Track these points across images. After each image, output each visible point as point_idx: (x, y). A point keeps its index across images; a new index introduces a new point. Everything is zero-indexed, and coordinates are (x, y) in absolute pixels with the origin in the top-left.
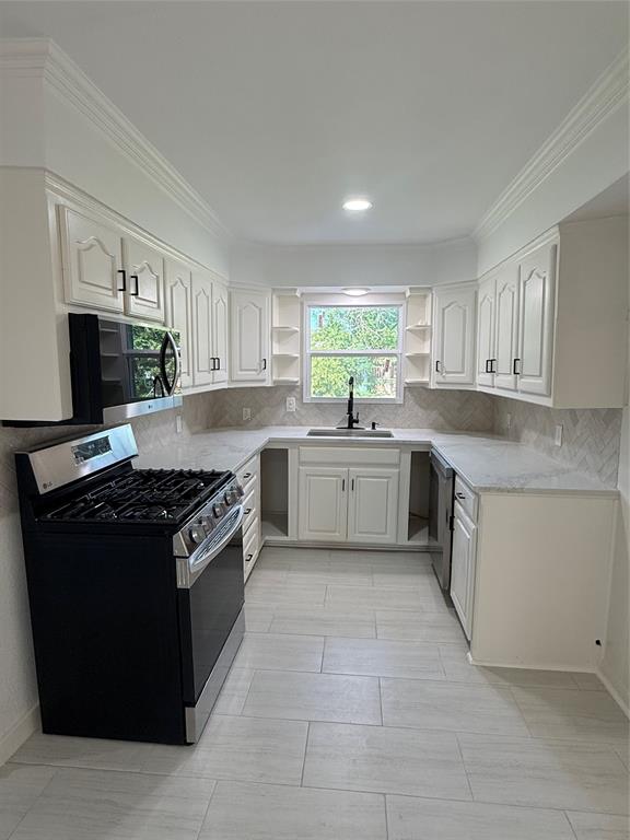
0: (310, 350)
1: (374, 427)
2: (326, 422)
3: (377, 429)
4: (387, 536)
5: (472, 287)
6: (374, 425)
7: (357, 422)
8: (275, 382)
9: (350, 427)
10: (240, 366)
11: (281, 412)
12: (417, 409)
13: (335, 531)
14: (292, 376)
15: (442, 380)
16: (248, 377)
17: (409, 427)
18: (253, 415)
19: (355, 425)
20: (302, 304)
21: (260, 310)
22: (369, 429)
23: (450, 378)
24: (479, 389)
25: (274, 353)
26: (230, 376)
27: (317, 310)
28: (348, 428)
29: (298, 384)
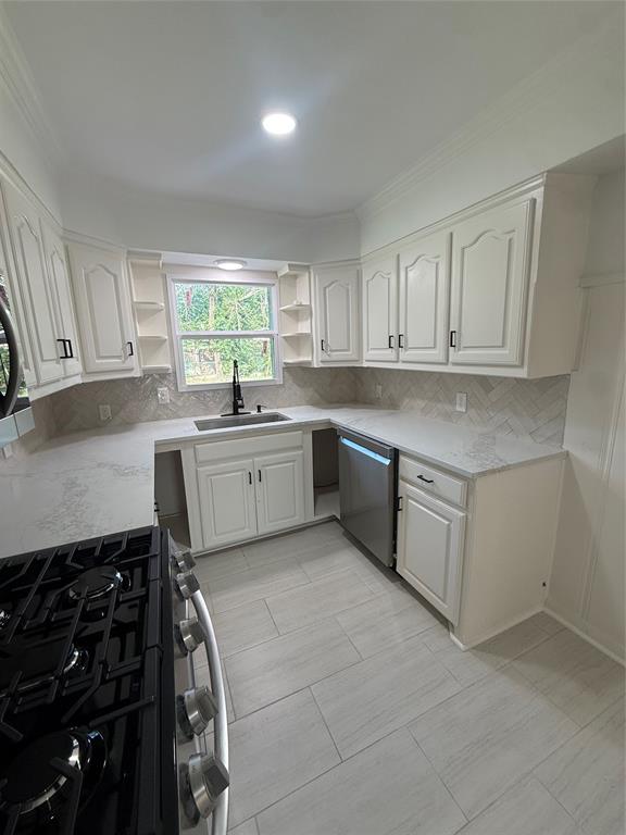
0: (179, 333)
1: (259, 411)
2: (208, 411)
3: (264, 411)
4: (297, 517)
5: (354, 265)
6: (259, 407)
7: (242, 407)
8: (144, 371)
9: (236, 412)
10: (97, 351)
11: (152, 407)
12: (295, 387)
13: (243, 529)
14: (161, 362)
15: (328, 358)
16: (111, 365)
17: (290, 406)
18: (115, 413)
19: (240, 410)
20: (164, 277)
21: (115, 276)
22: (254, 412)
23: (336, 356)
24: (365, 365)
25: (139, 335)
26: (85, 368)
27: (185, 285)
28: (234, 414)
29: (170, 371)
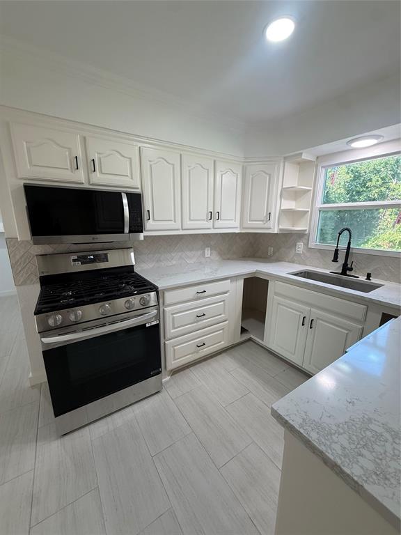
1: (369, 278)
6: (369, 275)
7: (352, 270)
8: (280, 230)
9: (344, 273)
10: (250, 217)
11: (292, 253)
14: (302, 226)
18: (274, 253)
19: (348, 273)
21: (270, 175)
25: (282, 208)
26: (242, 225)
28: (341, 274)
29: (307, 232)
